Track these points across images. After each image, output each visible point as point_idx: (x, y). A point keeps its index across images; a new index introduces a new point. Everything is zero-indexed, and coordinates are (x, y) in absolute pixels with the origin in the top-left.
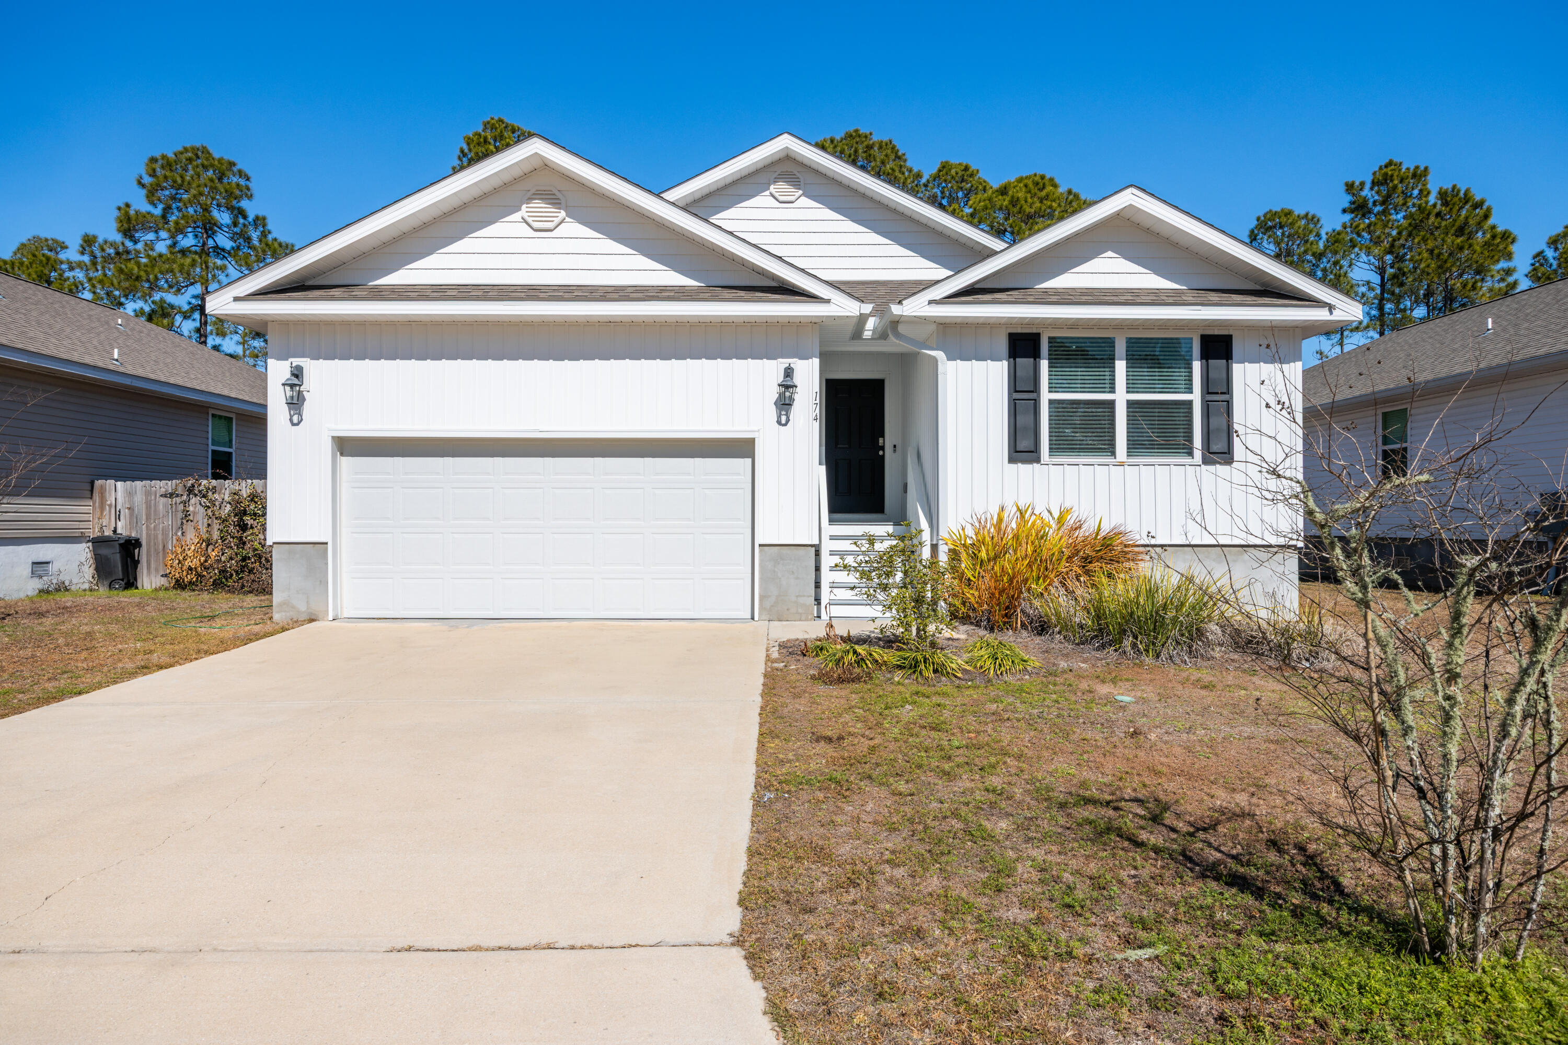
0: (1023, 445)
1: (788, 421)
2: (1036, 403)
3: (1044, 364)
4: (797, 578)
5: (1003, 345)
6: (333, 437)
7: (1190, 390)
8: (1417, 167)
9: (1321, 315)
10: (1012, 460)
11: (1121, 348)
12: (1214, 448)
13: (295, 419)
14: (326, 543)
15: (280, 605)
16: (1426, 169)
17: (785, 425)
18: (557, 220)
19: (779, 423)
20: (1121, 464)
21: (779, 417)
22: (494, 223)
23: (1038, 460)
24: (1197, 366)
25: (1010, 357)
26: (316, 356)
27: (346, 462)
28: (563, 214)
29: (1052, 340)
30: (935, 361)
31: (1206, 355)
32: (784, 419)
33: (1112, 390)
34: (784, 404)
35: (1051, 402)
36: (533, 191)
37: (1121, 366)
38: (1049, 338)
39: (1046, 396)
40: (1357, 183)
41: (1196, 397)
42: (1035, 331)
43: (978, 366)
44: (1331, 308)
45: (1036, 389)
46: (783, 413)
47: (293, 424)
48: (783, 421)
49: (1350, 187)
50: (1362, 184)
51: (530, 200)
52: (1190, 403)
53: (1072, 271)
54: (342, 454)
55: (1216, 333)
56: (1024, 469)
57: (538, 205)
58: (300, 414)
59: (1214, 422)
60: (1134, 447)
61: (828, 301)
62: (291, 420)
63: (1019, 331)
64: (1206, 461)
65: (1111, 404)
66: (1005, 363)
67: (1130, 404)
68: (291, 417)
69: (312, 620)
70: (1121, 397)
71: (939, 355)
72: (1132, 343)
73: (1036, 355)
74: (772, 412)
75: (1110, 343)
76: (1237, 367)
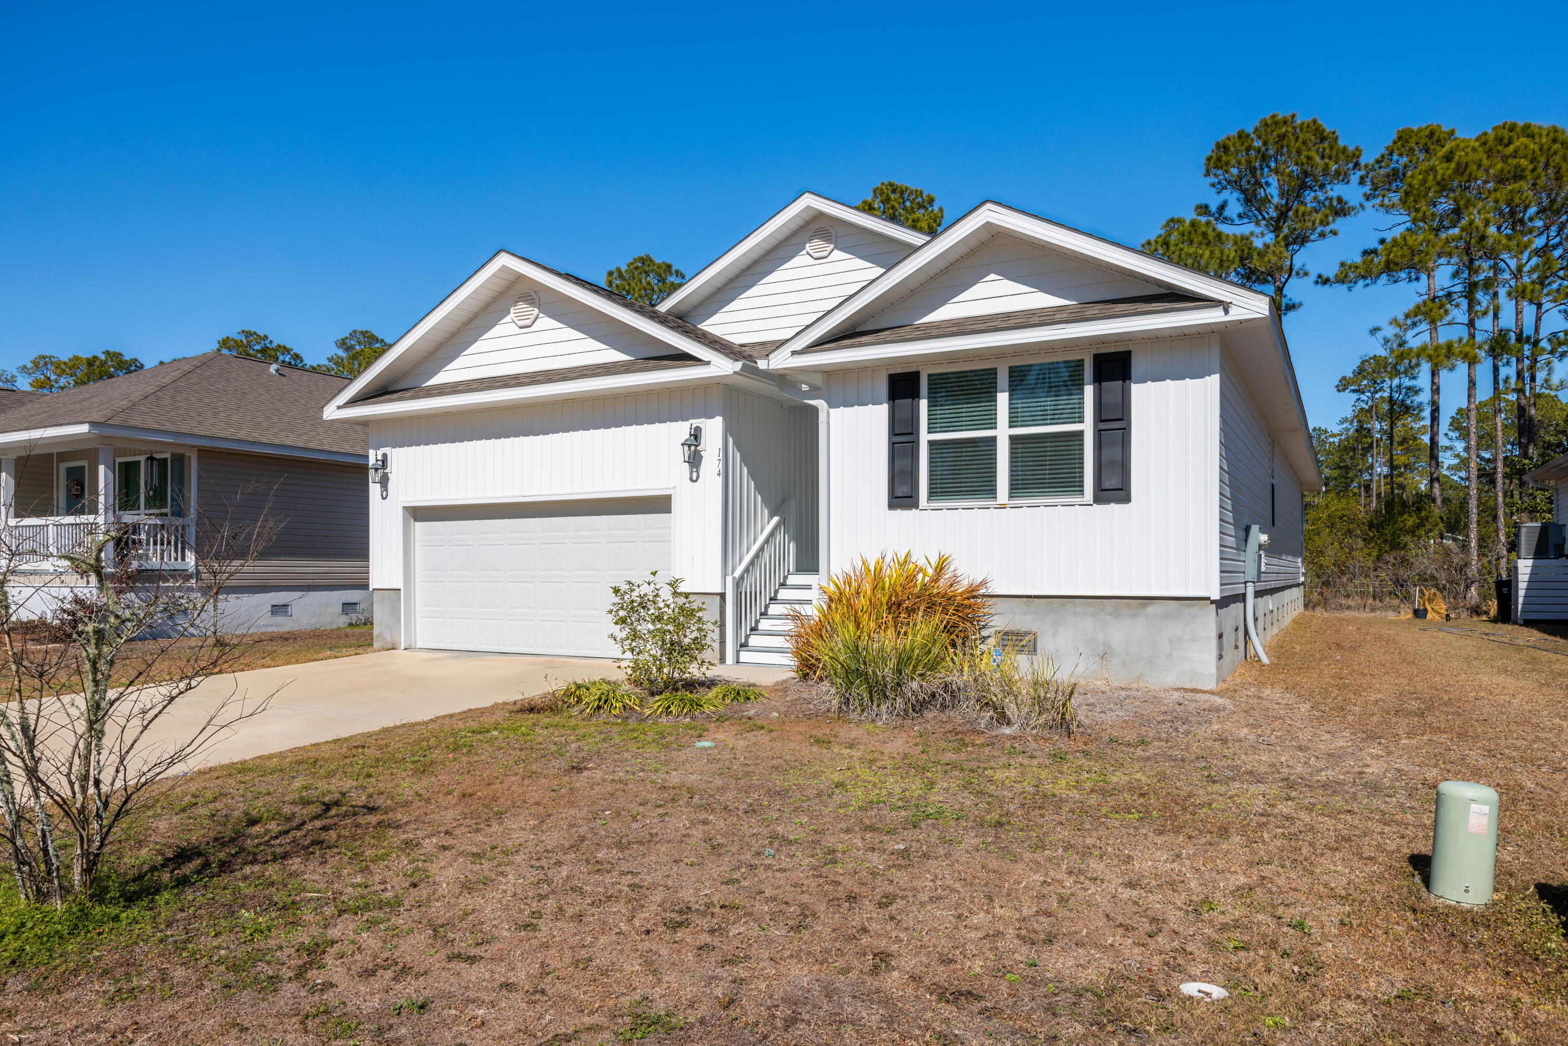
0: (901, 490)
1: (698, 477)
2: (915, 443)
3: (924, 404)
5: (883, 388)
6: (405, 508)
7: (1081, 419)
9: (1214, 316)
10: (891, 506)
11: (1003, 378)
12: (1107, 484)
13: (384, 495)
14: (399, 590)
15: (377, 636)
17: (696, 481)
18: (532, 317)
19: (691, 479)
20: (1003, 507)
21: (691, 473)
23: (915, 505)
24: (1088, 389)
25: (890, 399)
26: (393, 445)
27: (420, 527)
28: (536, 311)
29: (931, 377)
30: (815, 410)
31: (1098, 379)
32: (695, 475)
33: (994, 426)
34: (694, 460)
35: (931, 443)
36: (514, 296)
37: (1003, 399)
38: (929, 376)
39: (925, 437)
41: (1087, 427)
42: (914, 369)
43: (860, 412)
44: (1226, 307)
45: (915, 430)
46: (694, 470)
47: (383, 499)
48: (694, 478)
51: (515, 303)
52: (1080, 434)
53: (954, 300)
54: (416, 520)
55: (1112, 350)
56: (903, 515)
57: (518, 307)
58: (386, 491)
59: (1106, 453)
60: (1018, 487)
62: (381, 496)
63: (899, 371)
64: (1098, 500)
65: (993, 441)
66: (885, 406)
67: (1013, 439)
68: (382, 493)
69: (393, 649)
70: (1003, 432)
71: (820, 404)
72: (1013, 372)
73: (915, 395)
74: (685, 469)
75: (993, 372)
76: (1136, 390)
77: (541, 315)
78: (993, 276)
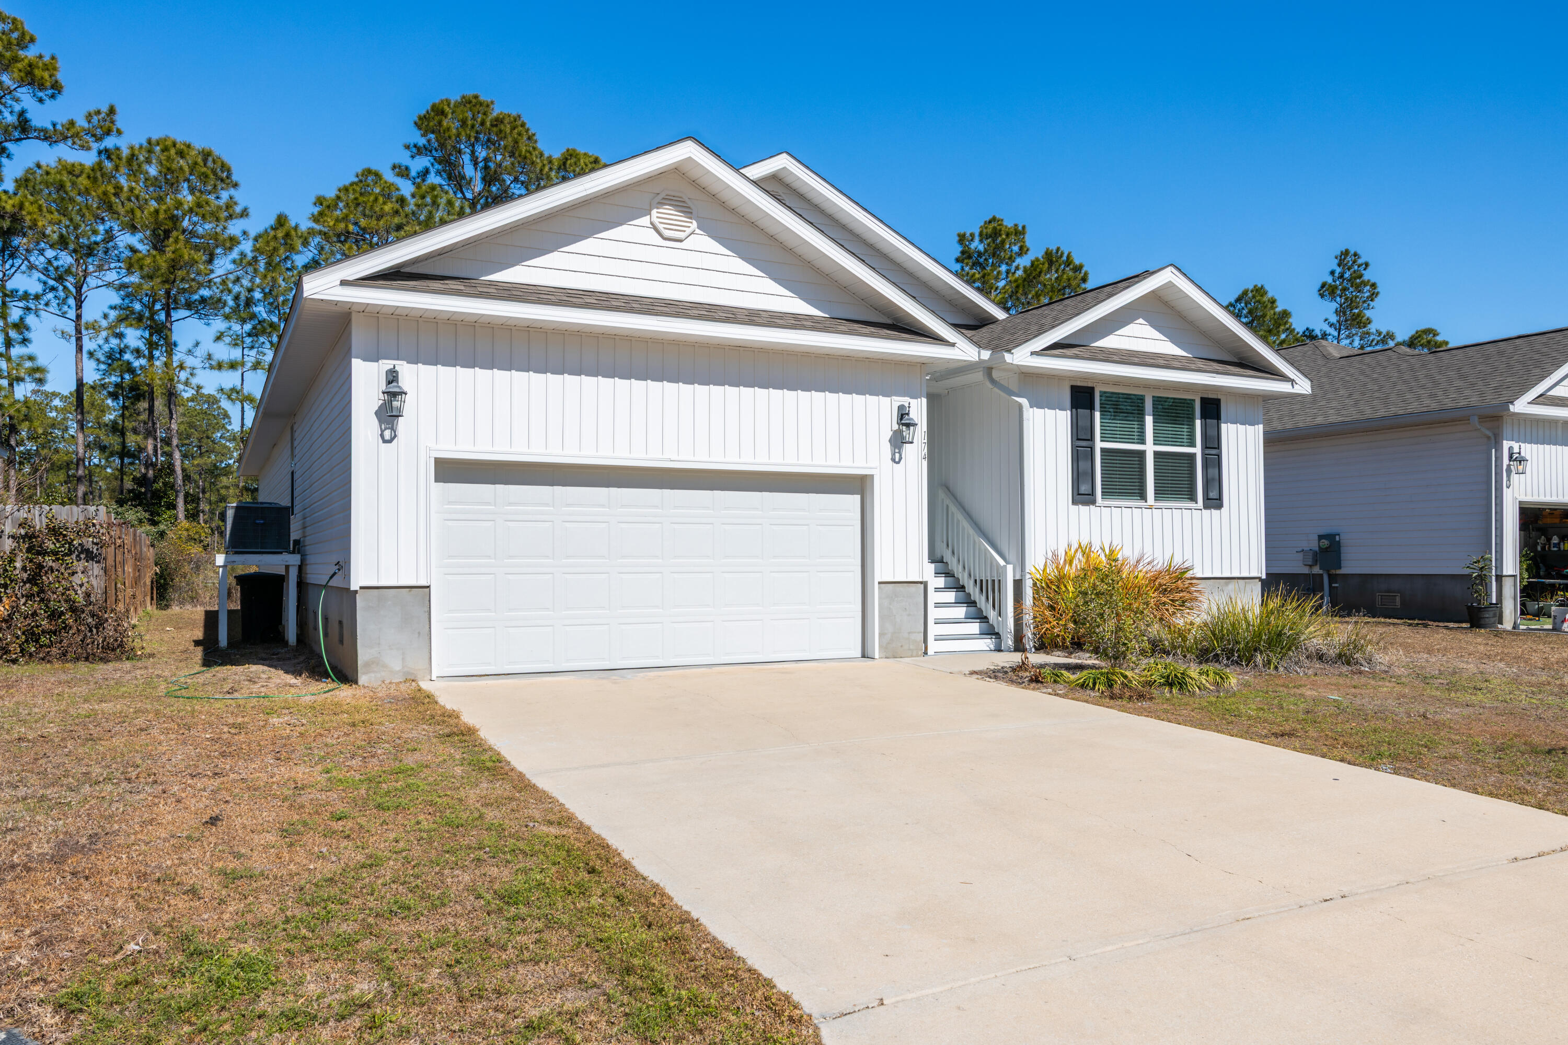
0: (1084, 488)
1: (900, 459)
2: (1092, 449)
3: (1097, 415)
4: (909, 615)
5: (1067, 397)
6: (435, 459)
7: (1192, 444)
8: (1016, 225)
9: (1285, 387)
10: (1074, 502)
11: (1149, 405)
12: (1211, 495)
13: (387, 434)
14: (428, 587)
16: (1024, 227)
17: (898, 463)
18: (688, 231)
19: (893, 460)
20: (1150, 508)
21: (893, 454)
22: (621, 224)
23: (1093, 502)
24: (1198, 423)
25: (1072, 407)
26: (414, 360)
28: (694, 224)
29: (1102, 394)
30: (1020, 407)
31: (1204, 416)
32: (897, 456)
33: (1143, 442)
34: (898, 441)
35: (1103, 450)
36: (663, 195)
37: (1149, 421)
38: (1100, 392)
39: (1099, 445)
40: (968, 235)
41: (1197, 450)
42: (1090, 385)
43: (1050, 413)
44: (1293, 382)
45: (1092, 439)
46: (897, 450)
47: (385, 441)
48: (897, 460)
49: (962, 238)
50: (972, 235)
51: (660, 204)
52: (1192, 456)
53: (1116, 333)
55: (1212, 396)
56: (1084, 509)
57: (668, 211)
58: (393, 429)
59: (1210, 471)
60: (1161, 493)
61: (953, 345)
62: (382, 436)
63: (1079, 384)
64: (1206, 507)
65: (1141, 455)
66: (1069, 412)
67: (1157, 454)
68: (382, 431)
69: (410, 681)
70: (1150, 448)
71: (1024, 401)
72: (1157, 401)
73: (1092, 408)
74: (887, 449)
75: (1142, 399)
76: (1224, 427)
77: (698, 231)
78: (1141, 321)
